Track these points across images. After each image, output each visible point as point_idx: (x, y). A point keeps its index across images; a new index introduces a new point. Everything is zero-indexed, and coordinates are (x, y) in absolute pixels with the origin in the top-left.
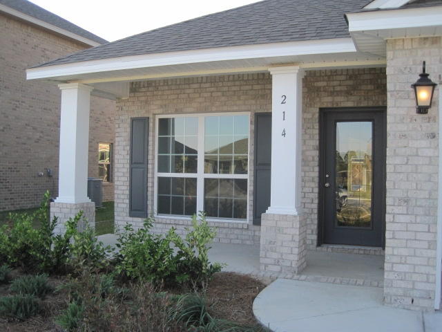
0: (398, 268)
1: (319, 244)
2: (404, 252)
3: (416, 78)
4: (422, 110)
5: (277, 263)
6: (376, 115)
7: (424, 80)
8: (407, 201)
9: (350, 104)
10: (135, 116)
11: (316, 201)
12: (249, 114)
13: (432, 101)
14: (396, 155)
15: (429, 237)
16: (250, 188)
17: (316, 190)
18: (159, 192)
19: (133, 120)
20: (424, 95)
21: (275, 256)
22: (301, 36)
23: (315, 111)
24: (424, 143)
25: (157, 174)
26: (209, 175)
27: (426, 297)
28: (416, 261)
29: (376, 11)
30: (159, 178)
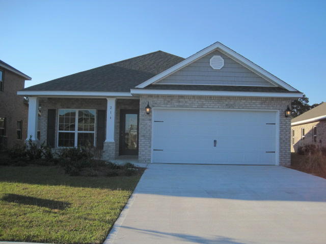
0: (142, 153)
1: (119, 155)
2: (143, 149)
3: (146, 106)
4: (148, 113)
5: (108, 156)
6: (137, 112)
7: (148, 107)
8: (144, 136)
9: (130, 108)
10: (50, 108)
11: (118, 140)
12: (95, 110)
13: (150, 111)
14: (142, 124)
15: (149, 145)
16: (95, 136)
17: (119, 137)
18: (59, 138)
19: (49, 110)
20: (148, 110)
21: (108, 154)
22: (117, 91)
23: (119, 110)
24: (149, 122)
25: (59, 131)
26: (79, 132)
27: (149, 160)
28: (146, 151)
29: (138, 88)
30: (59, 133)
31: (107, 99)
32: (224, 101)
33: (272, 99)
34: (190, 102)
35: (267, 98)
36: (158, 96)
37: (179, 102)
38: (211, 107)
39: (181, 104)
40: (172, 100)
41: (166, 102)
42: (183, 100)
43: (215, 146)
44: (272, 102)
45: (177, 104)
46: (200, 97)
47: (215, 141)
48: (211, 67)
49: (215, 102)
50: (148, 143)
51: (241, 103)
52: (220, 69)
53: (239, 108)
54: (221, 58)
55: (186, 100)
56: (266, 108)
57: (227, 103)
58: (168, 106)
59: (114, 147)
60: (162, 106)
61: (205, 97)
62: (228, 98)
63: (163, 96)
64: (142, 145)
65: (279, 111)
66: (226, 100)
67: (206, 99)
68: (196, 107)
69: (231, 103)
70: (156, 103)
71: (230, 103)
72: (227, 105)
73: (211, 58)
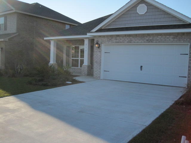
0: (95, 73)
8: (96, 62)
13: (100, 46)
14: (95, 55)
15: (99, 68)
18: (72, 62)
20: (97, 45)
25: (72, 58)
26: (81, 59)
27: (99, 77)
28: (97, 71)
29: (92, 32)
30: (72, 59)
31: (84, 39)
32: (146, 37)
33: (183, 34)
34: (123, 39)
35: (178, 34)
36: (104, 36)
37: (116, 39)
38: (136, 42)
39: (117, 41)
40: (112, 38)
41: (108, 40)
42: (118, 38)
43: (141, 70)
44: (183, 36)
45: (115, 41)
46: (130, 35)
47: (141, 67)
48: (138, 13)
49: (139, 39)
50: (98, 66)
51: (158, 38)
52: (143, 14)
53: (156, 42)
54: (145, 6)
55: (121, 38)
56: (178, 41)
57: (147, 39)
58: (110, 42)
59: (87, 68)
60: (106, 42)
61: (133, 35)
62: (148, 35)
63: (107, 36)
64: (96, 67)
65: (189, 43)
66: (147, 37)
67: (133, 37)
68: (127, 42)
69: (151, 39)
70: (103, 41)
71: (149, 39)
72: (147, 40)
73: (137, 7)
